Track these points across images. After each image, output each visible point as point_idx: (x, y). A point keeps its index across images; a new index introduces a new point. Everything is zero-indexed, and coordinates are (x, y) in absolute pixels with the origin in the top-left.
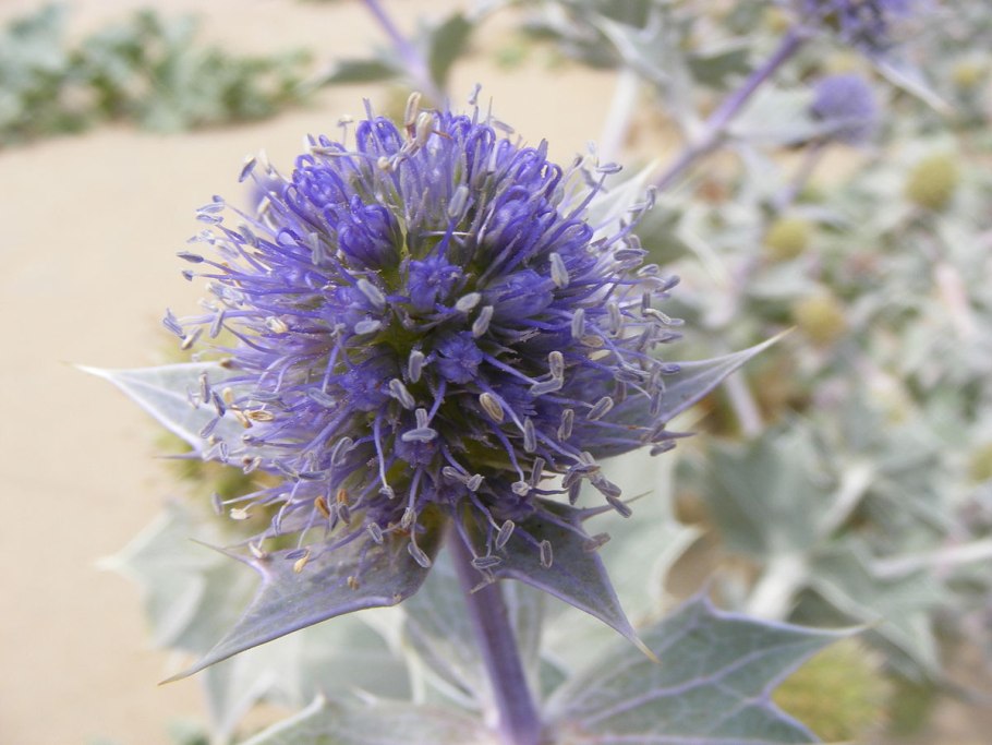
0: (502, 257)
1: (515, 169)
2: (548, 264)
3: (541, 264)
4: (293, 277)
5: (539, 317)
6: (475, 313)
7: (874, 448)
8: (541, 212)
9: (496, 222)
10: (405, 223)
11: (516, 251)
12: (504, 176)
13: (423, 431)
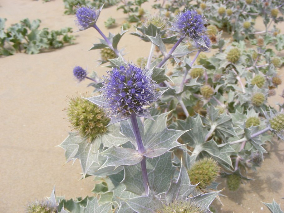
0: (137, 80)
1: (137, 70)
2: (142, 80)
3: (141, 80)
4: (114, 84)
5: (141, 86)
6: (135, 85)
7: (217, 120)
8: (141, 75)
9: (136, 76)
10: (127, 77)
11: (138, 79)
12: (136, 71)
13: (130, 98)
